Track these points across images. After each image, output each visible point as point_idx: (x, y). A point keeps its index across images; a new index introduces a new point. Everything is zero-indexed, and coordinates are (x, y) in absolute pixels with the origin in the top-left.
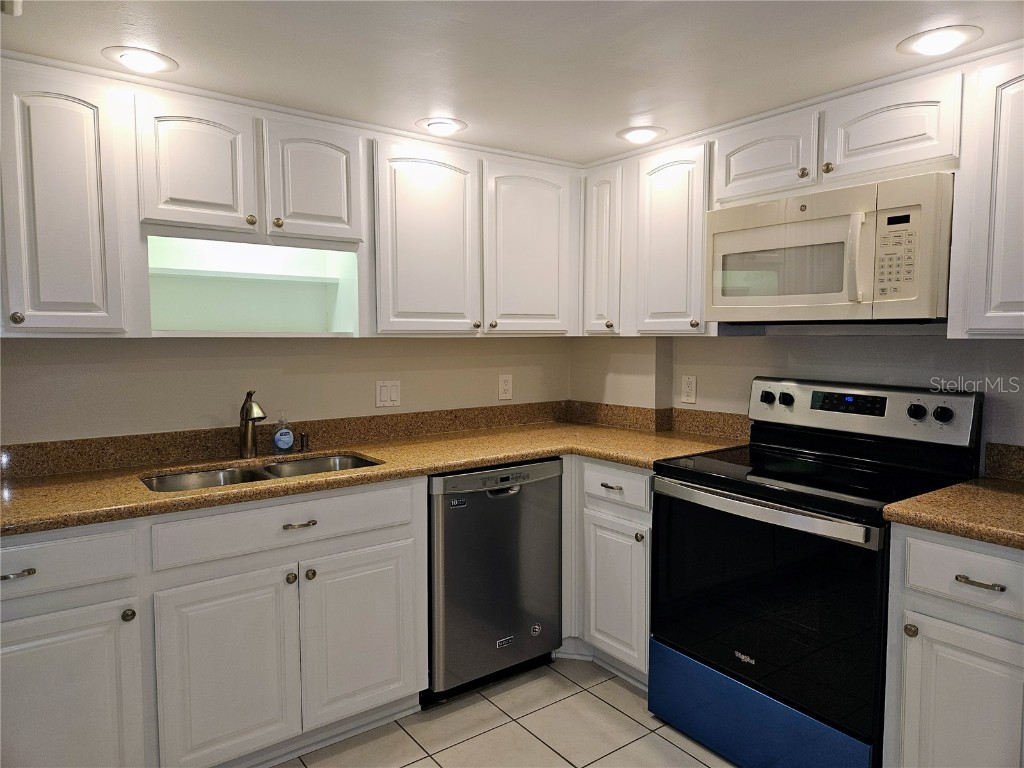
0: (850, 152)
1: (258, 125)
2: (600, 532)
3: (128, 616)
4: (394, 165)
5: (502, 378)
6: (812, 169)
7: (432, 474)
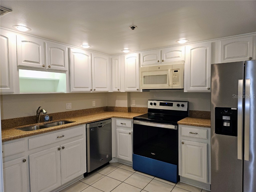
0: (166, 58)
1: (45, 43)
2: (120, 134)
3: (24, 161)
4: (74, 54)
5: (93, 102)
6: (160, 61)
7: (87, 124)
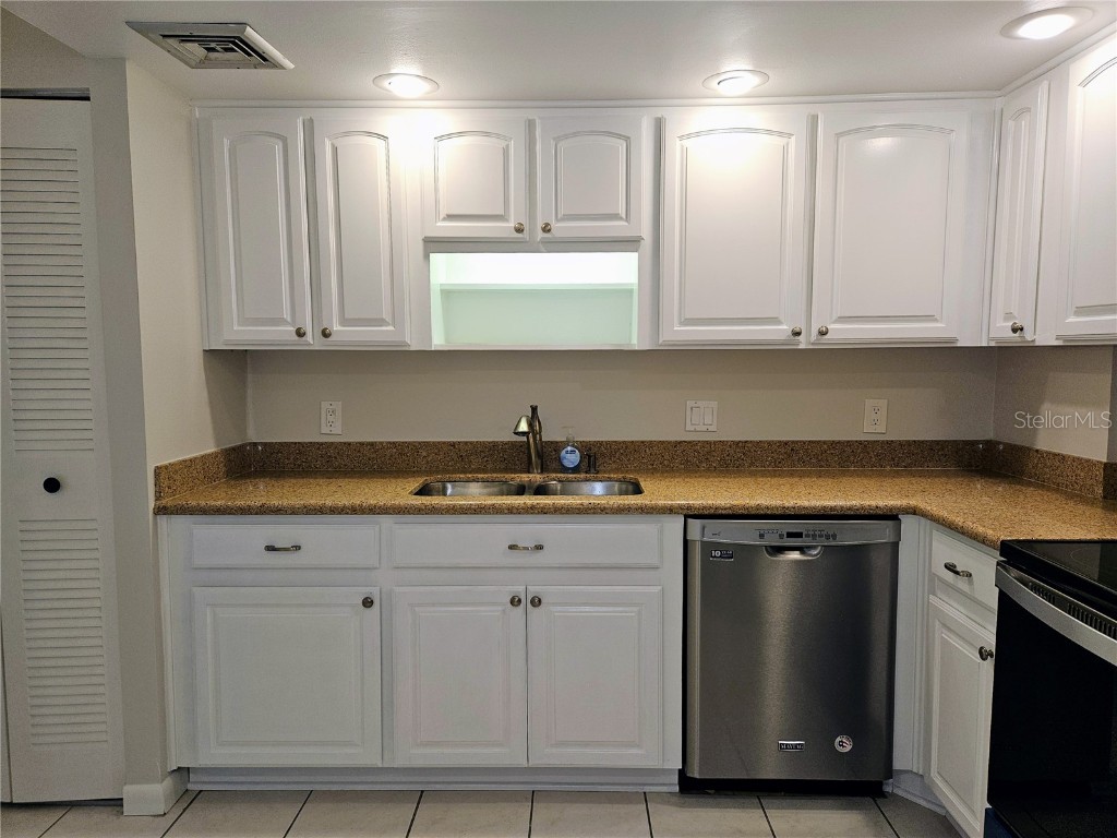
1: (531, 125)
2: (945, 635)
3: (368, 603)
4: (686, 143)
5: (869, 403)
7: (691, 514)
